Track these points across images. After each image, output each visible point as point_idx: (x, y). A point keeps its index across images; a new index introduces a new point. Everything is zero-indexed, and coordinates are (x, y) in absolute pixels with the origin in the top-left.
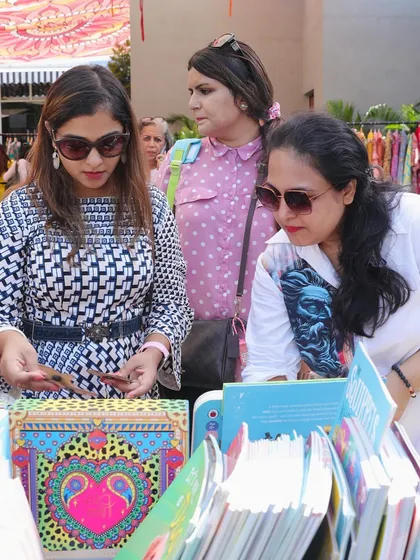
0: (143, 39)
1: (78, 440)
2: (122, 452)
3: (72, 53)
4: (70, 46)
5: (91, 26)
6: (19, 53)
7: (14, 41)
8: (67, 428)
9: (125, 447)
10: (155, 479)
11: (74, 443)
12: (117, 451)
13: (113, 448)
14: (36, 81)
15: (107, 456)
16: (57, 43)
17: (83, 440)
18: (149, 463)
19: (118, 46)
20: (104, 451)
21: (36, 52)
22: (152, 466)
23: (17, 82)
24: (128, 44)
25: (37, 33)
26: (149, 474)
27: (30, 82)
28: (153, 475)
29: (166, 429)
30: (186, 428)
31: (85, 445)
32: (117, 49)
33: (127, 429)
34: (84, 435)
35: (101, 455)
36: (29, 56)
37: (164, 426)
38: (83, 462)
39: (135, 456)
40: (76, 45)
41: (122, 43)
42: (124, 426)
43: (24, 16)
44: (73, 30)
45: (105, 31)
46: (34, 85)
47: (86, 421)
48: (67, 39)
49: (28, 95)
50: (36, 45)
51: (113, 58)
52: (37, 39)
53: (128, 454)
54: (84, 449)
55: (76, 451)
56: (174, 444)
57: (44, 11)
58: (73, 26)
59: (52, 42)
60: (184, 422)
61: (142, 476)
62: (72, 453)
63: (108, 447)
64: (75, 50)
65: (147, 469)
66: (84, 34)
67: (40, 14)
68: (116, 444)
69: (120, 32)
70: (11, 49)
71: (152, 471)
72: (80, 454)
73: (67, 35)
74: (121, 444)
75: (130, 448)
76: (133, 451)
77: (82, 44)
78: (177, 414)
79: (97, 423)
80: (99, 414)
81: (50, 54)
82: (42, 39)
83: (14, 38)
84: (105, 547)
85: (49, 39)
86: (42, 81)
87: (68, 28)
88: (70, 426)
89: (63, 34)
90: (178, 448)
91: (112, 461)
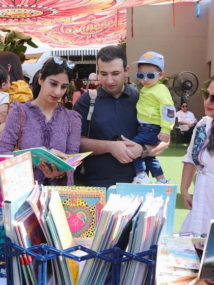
0: (133, 37)
1: (67, 200)
2: (82, 204)
3: (101, 42)
4: (100, 39)
5: (109, 30)
6: (77, 42)
7: (75, 37)
8: (63, 195)
9: (83, 202)
10: (94, 214)
11: (66, 201)
12: (80, 204)
13: (79, 203)
14: (85, 54)
15: (77, 206)
16: (94, 38)
17: (69, 200)
18: (91, 208)
19: (121, 39)
20: (76, 204)
21: (84, 42)
22: (93, 209)
23: (76, 54)
24: (126, 38)
25: (85, 34)
26: (91, 212)
27: (82, 55)
28: (93, 213)
29: (98, 196)
30: (105, 196)
31: (70, 201)
32: (121, 41)
33: (84, 196)
34: (69, 198)
35: (75, 205)
36: (82, 44)
37: (97, 196)
38: (69, 207)
39: (87, 206)
40: (103, 38)
41: (123, 38)
42: (83, 195)
43: (79, 26)
44: (102, 32)
45: (116, 32)
46: (84, 56)
47: (70, 193)
48: (99, 36)
49: (81, 61)
50: (85, 39)
51: (119, 45)
52: (85, 36)
53: (84, 205)
54: (69, 203)
55: (66, 203)
56: (100, 202)
57: (88, 24)
58: (101, 30)
59: (92, 37)
60: (104, 194)
61: (89, 213)
62: (65, 204)
63: (77, 202)
64: (102, 41)
65: (91, 210)
66: (107, 34)
67: (86, 26)
68: (80, 201)
69: (123, 32)
70: (73, 41)
71: (93, 211)
72: (68, 205)
73: (99, 34)
74: (82, 201)
75: (85, 203)
76: (86, 204)
77: (106, 38)
78: (101, 192)
79: (74, 194)
80: (74, 191)
81: (91, 42)
82: (87, 36)
83: (75, 35)
84: (76, 237)
85: (90, 36)
86: (87, 54)
87: (99, 31)
88: (64, 195)
89: (97, 34)
90: (102, 203)
91: (79, 207)
